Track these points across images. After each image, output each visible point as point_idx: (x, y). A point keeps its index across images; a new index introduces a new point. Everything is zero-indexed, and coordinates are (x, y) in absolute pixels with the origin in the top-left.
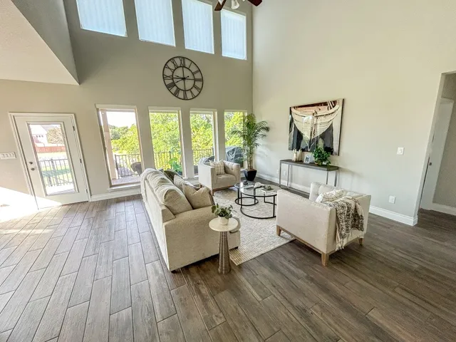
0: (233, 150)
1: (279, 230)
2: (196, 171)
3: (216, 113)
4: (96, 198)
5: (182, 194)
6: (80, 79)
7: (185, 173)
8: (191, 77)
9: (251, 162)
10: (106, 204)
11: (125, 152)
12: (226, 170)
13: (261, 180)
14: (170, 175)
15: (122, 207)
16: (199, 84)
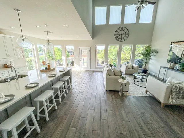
0: (139, 60)
1: (147, 92)
2: (121, 67)
3: (133, 46)
4: (91, 70)
5: (112, 71)
6: (93, 38)
7: (117, 67)
8: (125, 33)
9: (145, 66)
10: (94, 72)
11: (100, 58)
12: (133, 67)
13: (150, 74)
14: (111, 66)
15: (97, 73)
16: (127, 36)
